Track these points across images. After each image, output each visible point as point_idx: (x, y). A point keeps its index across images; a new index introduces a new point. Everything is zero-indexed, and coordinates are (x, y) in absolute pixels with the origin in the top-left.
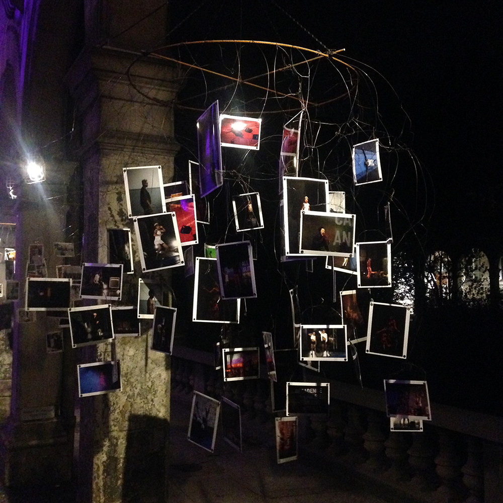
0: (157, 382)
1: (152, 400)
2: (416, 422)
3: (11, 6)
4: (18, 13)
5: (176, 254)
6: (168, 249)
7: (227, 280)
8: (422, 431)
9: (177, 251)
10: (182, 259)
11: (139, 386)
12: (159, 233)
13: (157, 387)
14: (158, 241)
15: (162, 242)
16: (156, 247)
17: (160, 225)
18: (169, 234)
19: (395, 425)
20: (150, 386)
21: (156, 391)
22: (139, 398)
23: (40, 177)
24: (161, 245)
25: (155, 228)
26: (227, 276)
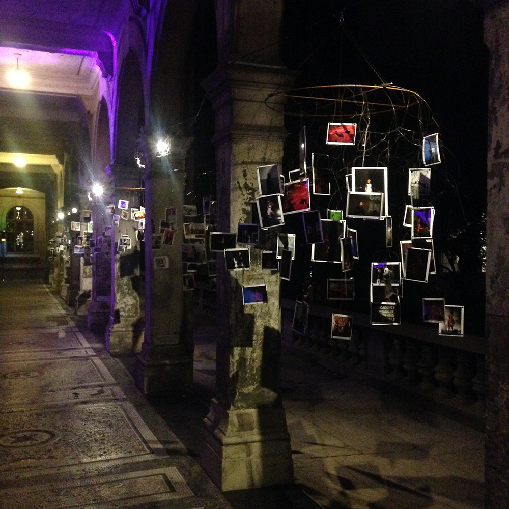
0: (271, 309)
1: (269, 321)
2: (458, 330)
3: (139, 5)
4: (144, 11)
5: (279, 218)
6: (275, 215)
7: (309, 233)
8: (462, 336)
9: (280, 216)
10: (283, 221)
11: (259, 310)
12: (270, 206)
13: (272, 311)
14: (269, 211)
15: (272, 211)
16: (269, 214)
17: (271, 201)
18: (275, 207)
19: (442, 331)
20: (267, 311)
21: (271, 314)
22: (260, 318)
23: (166, 151)
24: (271, 213)
25: (268, 203)
26: (308, 230)
